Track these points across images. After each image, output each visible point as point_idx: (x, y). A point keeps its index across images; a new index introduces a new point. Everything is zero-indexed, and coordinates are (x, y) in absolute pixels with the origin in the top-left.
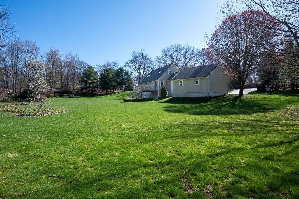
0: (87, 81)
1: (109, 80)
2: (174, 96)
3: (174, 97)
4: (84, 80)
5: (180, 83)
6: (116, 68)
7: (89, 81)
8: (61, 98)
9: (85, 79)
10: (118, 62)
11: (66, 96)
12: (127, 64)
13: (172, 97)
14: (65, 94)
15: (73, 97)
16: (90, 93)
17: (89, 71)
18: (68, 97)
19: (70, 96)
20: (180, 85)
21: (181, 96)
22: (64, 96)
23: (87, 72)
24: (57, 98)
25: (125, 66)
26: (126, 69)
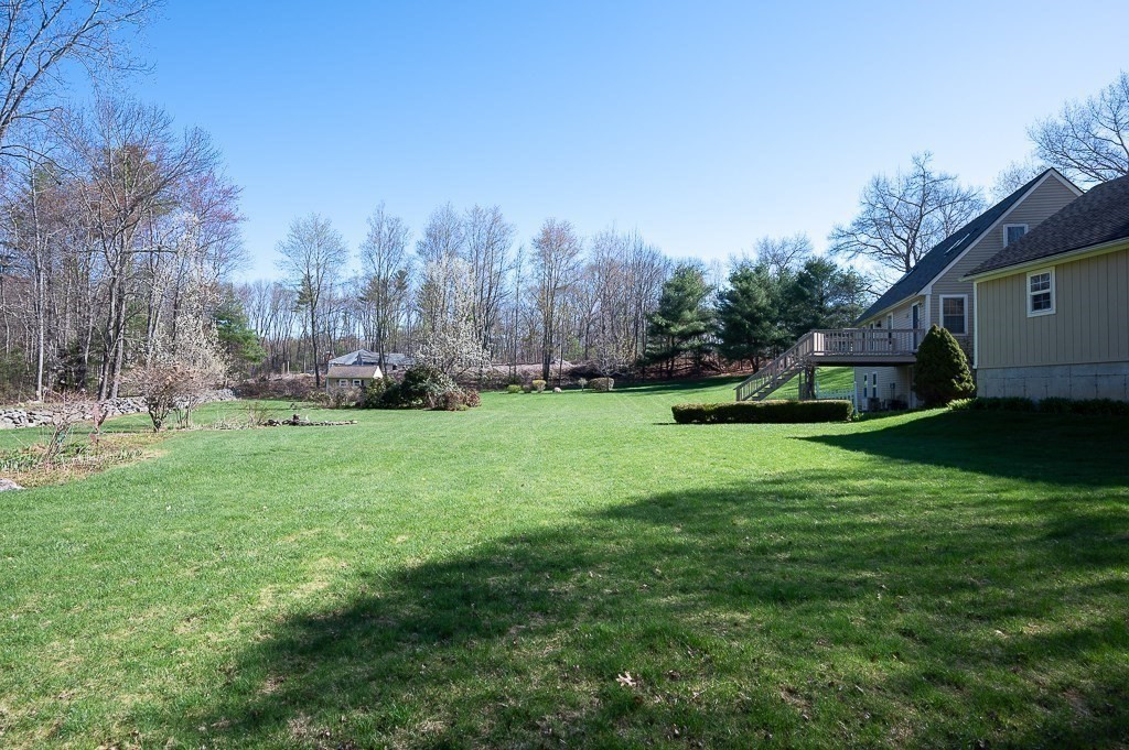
0: (668, 326)
1: (751, 317)
2: (991, 388)
3: (991, 394)
4: (657, 324)
5: (1030, 294)
6: (796, 266)
7: (678, 328)
8: (568, 396)
9: (662, 321)
10: (808, 237)
11: (586, 387)
12: (842, 241)
13: (973, 395)
14: (583, 381)
15: (608, 391)
16: (688, 375)
17: (678, 289)
18: (591, 392)
19: (600, 389)
20: (1037, 306)
21: (1036, 391)
22: (578, 387)
23: (672, 293)
24: (554, 396)
25: (837, 249)
26: (842, 263)
